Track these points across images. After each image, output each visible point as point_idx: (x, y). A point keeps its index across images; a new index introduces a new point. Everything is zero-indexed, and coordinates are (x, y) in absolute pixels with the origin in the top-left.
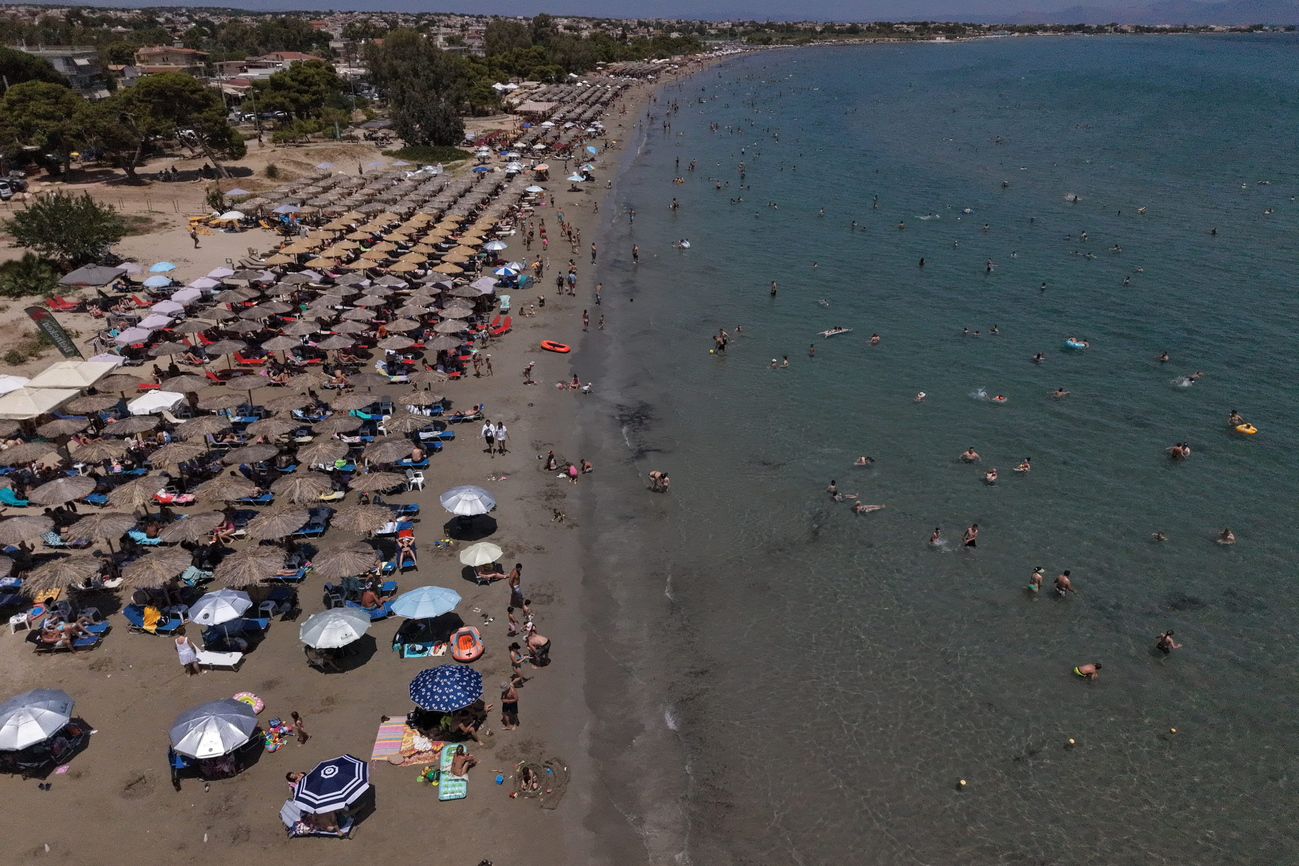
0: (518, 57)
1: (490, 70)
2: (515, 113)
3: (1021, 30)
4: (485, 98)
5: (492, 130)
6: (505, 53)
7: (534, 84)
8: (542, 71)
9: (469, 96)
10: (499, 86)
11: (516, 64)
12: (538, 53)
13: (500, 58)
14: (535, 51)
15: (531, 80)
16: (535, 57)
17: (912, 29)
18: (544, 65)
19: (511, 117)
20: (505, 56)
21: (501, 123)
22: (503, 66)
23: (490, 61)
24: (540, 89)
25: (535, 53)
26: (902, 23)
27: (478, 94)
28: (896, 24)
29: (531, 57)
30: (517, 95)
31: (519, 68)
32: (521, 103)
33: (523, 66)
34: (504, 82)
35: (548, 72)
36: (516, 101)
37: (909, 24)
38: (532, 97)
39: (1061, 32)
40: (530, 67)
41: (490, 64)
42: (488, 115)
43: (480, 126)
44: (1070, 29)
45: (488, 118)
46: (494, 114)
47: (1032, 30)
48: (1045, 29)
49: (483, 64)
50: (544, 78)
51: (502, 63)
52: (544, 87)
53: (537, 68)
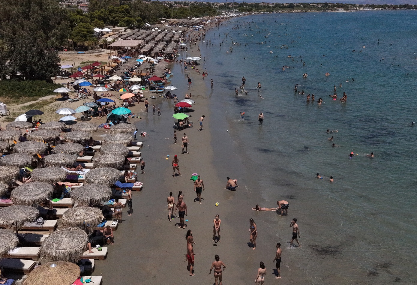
0: (111, 11)
1: (92, 20)
2: (110, 48)
3: (379, 7)
4: (85, 36)
5: (90, 62)
6: (102, 10)
7: (122, 29)
8: (127, 21)
9: (70, 35)
10: (97, 30)
11: (109, 16)
12: (125, 9)
13: (99, 13)
14: (123, 8)
15: (120, 26)
16: (123, 12)
17: (320, 6)
18: (129, 17)
19: (106, 51)
20: (102, 12)
21: (98, 56)
22: (100, 18)
23: (91, 15)
24: (127, 32)
25: (123, 9)
26: (314, 4)
27: (79, 33)
28: (311, 4)
29: (120, 12)
30: (110, 36)
31: (111, 19)
32: (114, 41)
33: (114, 18)
34: (101, 27)
35: (132, 21)
36: (110, 39)
37: (317, 4)
38: (122, 37)
39: (397, 8)
40: (120, 18)
41: (92, 17)
42: (87, 50)
43: (79, 58)
44: (401, 7)
45: (87, 52)
46: (92, 48)
47: (383, 7)
48: (389, 7)
49: (86, 16)
50: (129, 25)
51: (99, 16)
52: (129, 31)
53: (124, 19)
